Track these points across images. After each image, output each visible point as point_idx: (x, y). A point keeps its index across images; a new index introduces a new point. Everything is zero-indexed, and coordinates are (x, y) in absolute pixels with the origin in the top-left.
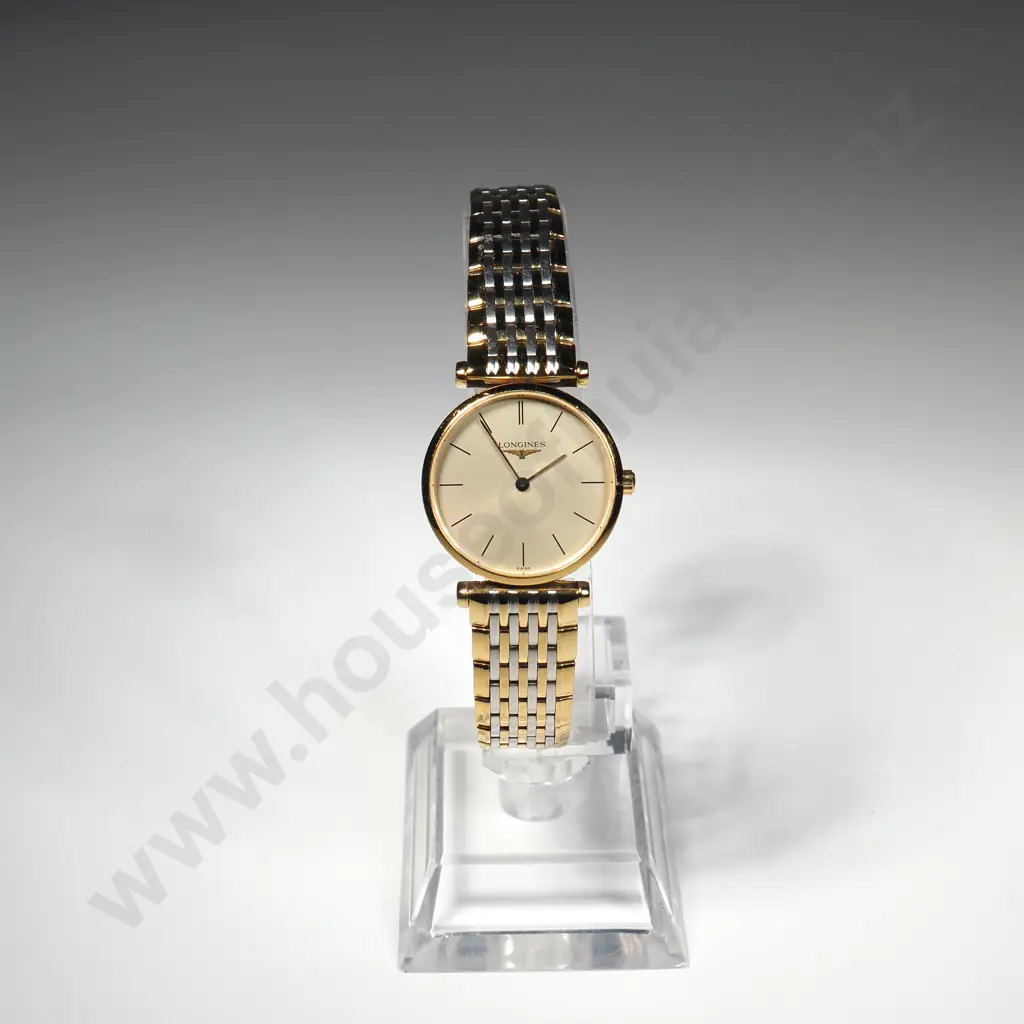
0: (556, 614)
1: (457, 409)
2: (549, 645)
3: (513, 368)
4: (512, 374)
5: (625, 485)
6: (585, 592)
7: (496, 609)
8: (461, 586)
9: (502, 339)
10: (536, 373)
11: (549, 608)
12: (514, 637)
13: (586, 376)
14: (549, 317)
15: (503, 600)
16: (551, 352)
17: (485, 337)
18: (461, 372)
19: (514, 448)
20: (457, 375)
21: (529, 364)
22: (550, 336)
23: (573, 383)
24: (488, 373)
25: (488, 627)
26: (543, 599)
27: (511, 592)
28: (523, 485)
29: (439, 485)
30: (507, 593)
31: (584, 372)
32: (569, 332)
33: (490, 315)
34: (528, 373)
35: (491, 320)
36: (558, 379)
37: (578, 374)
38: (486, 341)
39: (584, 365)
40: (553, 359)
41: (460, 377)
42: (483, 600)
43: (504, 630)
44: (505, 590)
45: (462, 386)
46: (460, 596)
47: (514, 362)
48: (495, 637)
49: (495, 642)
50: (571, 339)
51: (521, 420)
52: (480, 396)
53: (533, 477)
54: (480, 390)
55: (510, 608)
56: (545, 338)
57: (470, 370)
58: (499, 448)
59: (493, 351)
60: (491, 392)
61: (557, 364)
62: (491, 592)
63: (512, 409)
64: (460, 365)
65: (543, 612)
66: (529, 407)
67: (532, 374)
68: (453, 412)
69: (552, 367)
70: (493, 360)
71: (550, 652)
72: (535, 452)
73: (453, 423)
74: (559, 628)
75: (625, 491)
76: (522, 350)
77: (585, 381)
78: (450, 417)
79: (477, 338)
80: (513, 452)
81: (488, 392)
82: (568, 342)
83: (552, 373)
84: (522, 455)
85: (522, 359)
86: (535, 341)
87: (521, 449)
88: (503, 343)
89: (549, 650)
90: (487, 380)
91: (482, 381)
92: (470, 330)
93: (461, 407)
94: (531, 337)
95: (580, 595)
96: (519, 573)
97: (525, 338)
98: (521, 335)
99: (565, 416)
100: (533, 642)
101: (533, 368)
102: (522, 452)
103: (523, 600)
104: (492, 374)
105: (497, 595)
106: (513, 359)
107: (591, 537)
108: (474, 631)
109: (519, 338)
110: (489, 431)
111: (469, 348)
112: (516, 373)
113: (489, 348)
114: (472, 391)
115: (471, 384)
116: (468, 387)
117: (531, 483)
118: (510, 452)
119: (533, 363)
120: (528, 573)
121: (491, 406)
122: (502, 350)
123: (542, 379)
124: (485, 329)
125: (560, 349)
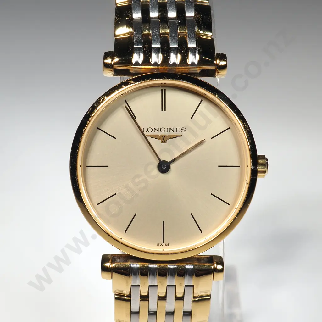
0: (193, 286)
1: (104, 95)
2: (184, 312)
3: (157, 58)
4: (156, 64)
5: (260, 168)
6: (219, 267)
7: (138, 280)
8: (105, 259)
9: (146, 32)
10: (178, 63)
11: (187, 281)
12: (153, 304)
13: (224, 67)
14: (190, 14)
15: (144, 272)
16: (192, 45)
17: (131, 30)
18: (109, 61)
19: (156, 133)
20: (104, 63)
21: (172, 56)
22: (191, 30)
23: (211, 74)
24: (134, 63)
25: (129, 296)
26: (181, 273)
27: (151, 266)
28: (164, 167)
29: (86, 166)
30: (147, 267)
31: (223, 63)
32: (209, 27)
33: (135, 10)
34: (171, 63)
35: (137, 15)
36: (198, 70)
37: (217, 65)
38: (131, 33)
39: (223, 57)
40: (194, 50)
41: (107, 66)
42: (126, 272)
43: (144, 298)
44: (146, 264)
45: (109, 74)
46: (104, 269)
47: (158, 53)
48: (135, 304)
49: (135, 308)
50: (210, 34)
51: (164, 107)
52: (126, 83)
53: (174, 160)
54: (125, 78)
55: (150, 281)
56: (186, 31)
57: (116, 60)
58: (143, 132)
59: (137, 43)
60: (136, 80)
61: (198, 56)
62: (132, 266)
63: (155, 97)
64: (107, 55)
65: (181, 284)
66: (171, 95)
67: (174, 64)
68: (100, 98)
69: (193, 59)
70: (139, 50)
71: (185, 317)
72: (176, 137)
73: (100, 108)
74: (194, 297)
75: (258, 174)
76: (165, 42)
77: (223, 73)
78: (98, 102)
79: (123, 31)
80: (156, 137)
81: (133, 80)
82: (207, 35)
83: (193, 64)
84: (164, 139)
85: (166, 51)
86: (178, 34)
87: (163, 134)
88: (148, 35)
89: (184, 315)
90: (132, 69)
91: (128, 70)
92: (118, 24)
93: (108, 94)
94: (173, 30)
95: (216, 270)
96: (159, 249)
97: (167, 31)
98: (164, 28)
99: (204, 104)
100: (170, 308)
101: (175, 59)
102: (164, 137)
103: (163, 273)
104: (137, 63)
105: (138, 268)
106: (157, 50)
107: (226, 217)
108: (116, 298)
109: (163, 31)
110: (133, 117)
111: (116, 40)
112: (159, 63)
113: (135, 39)
114: (119, 80)
115: (117, 73)
116: (114, 75)
117: (172, 166)
118: (152, 136)
119: (176, 54)
120: (168, 249)
121: (135, 94)
122: (147, 42)
123: (184, 70)
124: (130, 23)
125: (200, 41)
